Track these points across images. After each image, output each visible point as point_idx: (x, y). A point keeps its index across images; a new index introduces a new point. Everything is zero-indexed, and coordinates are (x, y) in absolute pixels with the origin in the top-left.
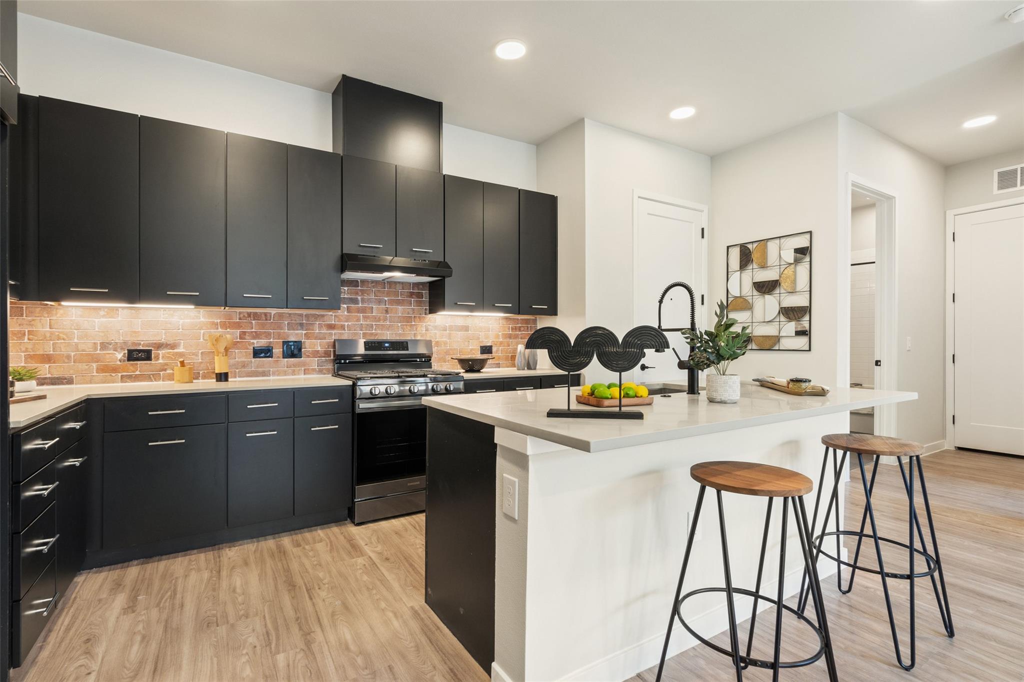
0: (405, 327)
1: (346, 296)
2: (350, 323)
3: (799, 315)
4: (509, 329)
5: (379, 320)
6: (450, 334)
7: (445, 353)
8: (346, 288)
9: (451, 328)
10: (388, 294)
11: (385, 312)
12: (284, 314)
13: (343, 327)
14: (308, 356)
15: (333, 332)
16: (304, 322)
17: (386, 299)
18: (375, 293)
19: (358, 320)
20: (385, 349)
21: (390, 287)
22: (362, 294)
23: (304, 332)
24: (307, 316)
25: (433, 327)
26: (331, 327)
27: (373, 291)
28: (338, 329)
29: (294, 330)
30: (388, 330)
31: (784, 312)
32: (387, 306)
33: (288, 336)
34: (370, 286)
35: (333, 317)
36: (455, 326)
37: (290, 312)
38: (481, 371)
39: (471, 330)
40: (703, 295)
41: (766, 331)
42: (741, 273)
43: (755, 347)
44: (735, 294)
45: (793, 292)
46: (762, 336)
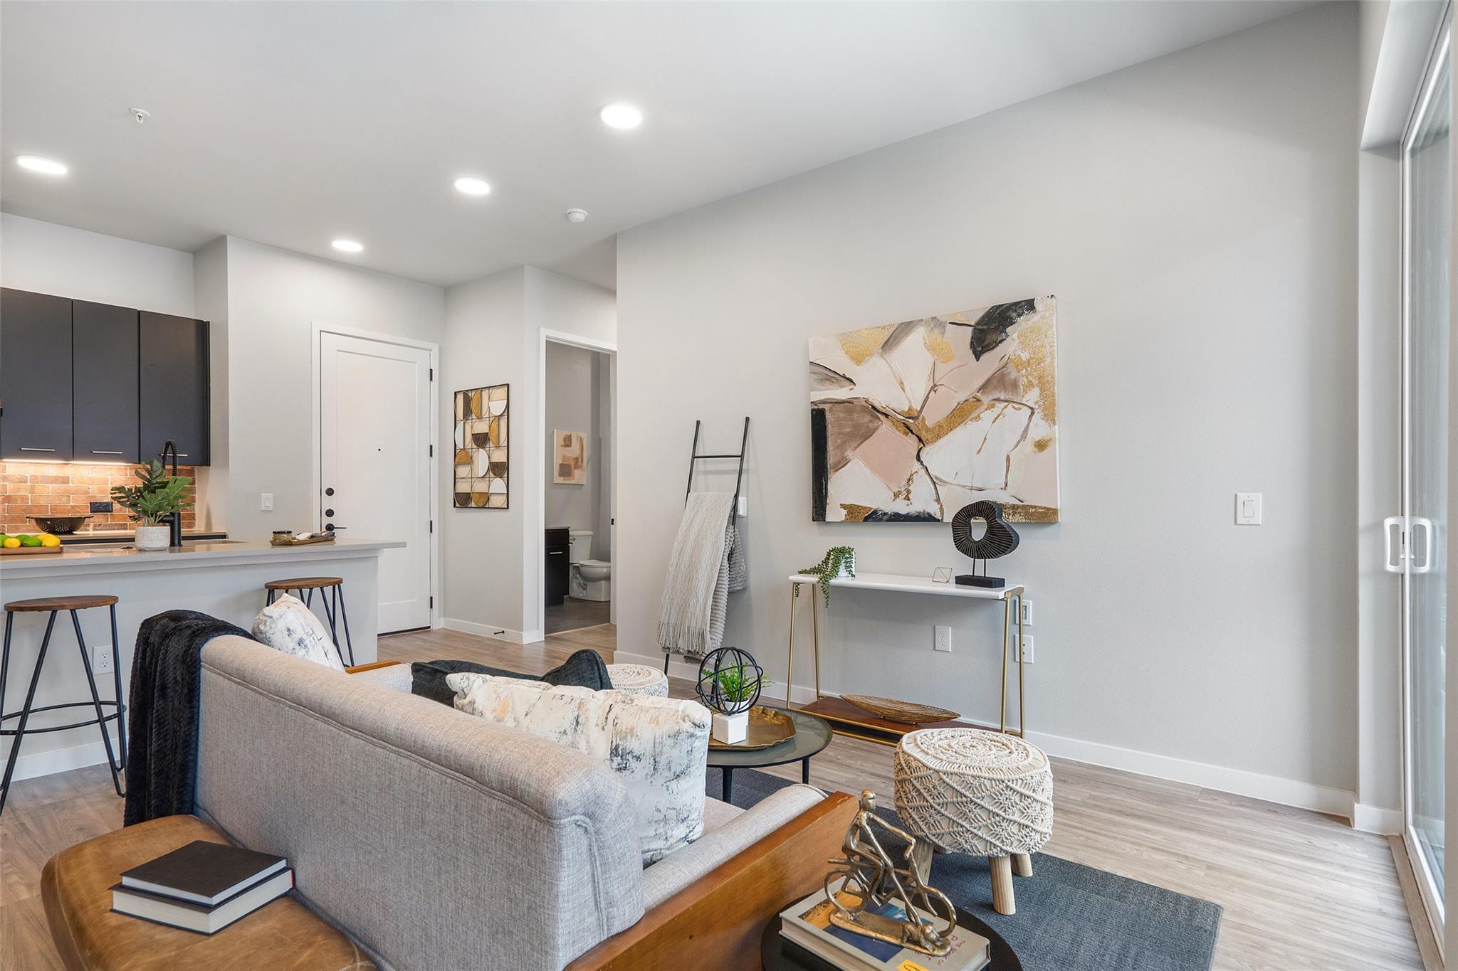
3: (501, 471)
6: (33, 487)
31: (492, 467)
36: (41, 476)
39: (72, 483)
40: (431, 446)
41: (480, 487)
42: (464, 423)
43: (473, 505)
44: (460, 445)
45: (498, 446)
46: (478, 493)
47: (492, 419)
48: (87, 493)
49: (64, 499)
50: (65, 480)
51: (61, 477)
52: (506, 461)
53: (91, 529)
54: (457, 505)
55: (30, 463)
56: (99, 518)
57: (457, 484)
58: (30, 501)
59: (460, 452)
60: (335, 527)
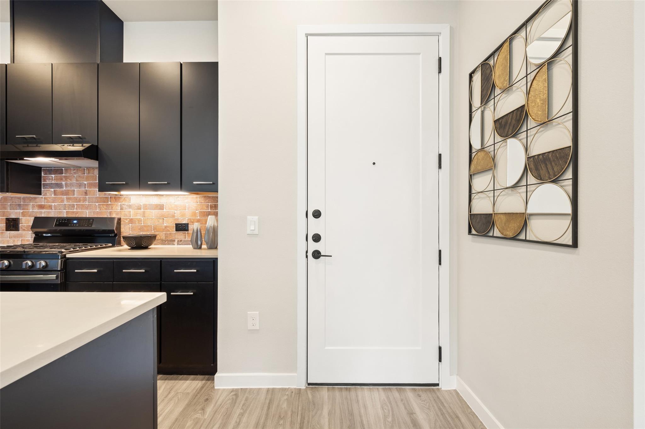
0: (101, 206)
1: (53, 182)
2: (56, 204)
3: (555, 169)
4: (208, 207)
5: (80, 201)
6: (144, 213)
7: (139, 229)
8: (53, 176)
9: (146, 207)
10: (87, 179)
11: (84, 194)
12: (7, 198)
13: (50, 207)
14: (24, 230)
15: (43, 211)
16: (22, 203)
17: (86, 183)
18: (76, 179)
19: (62, 201)
20: (75, 225)
21: (89, 172)
22: (66, 180)
23: (21, 211)
24: (24, 198)
25: (127, 206)
26: (41, 207)
27: (74, 177)
28: (47, 208)
29: (14, 210)
30: (87, 208)
32: (86, 189)
33: (10, 214)
34: (72, 172)
35: (43, 199)
36: (149, 204)
37: (12, 196)
38: (149, 247)
39: (166, 209)
40: (440, 156)
41: (509, 204)
42: (483, 112)
43: (497, 233)
44: (477, 145)
45: (545, 123)
46: (505, 213)
47: (532, 76)
48: (174, 216)
49: (161, 221)
50: (161, 207)
51: (159, 205)
52: (570, 144)
53: (176, 244)
54: (474, 232)
55: (143, 195)
56: (180, 235)
57: (474, 202)
58: (142, 223)
59: (476, 156)
60: (322, 254)
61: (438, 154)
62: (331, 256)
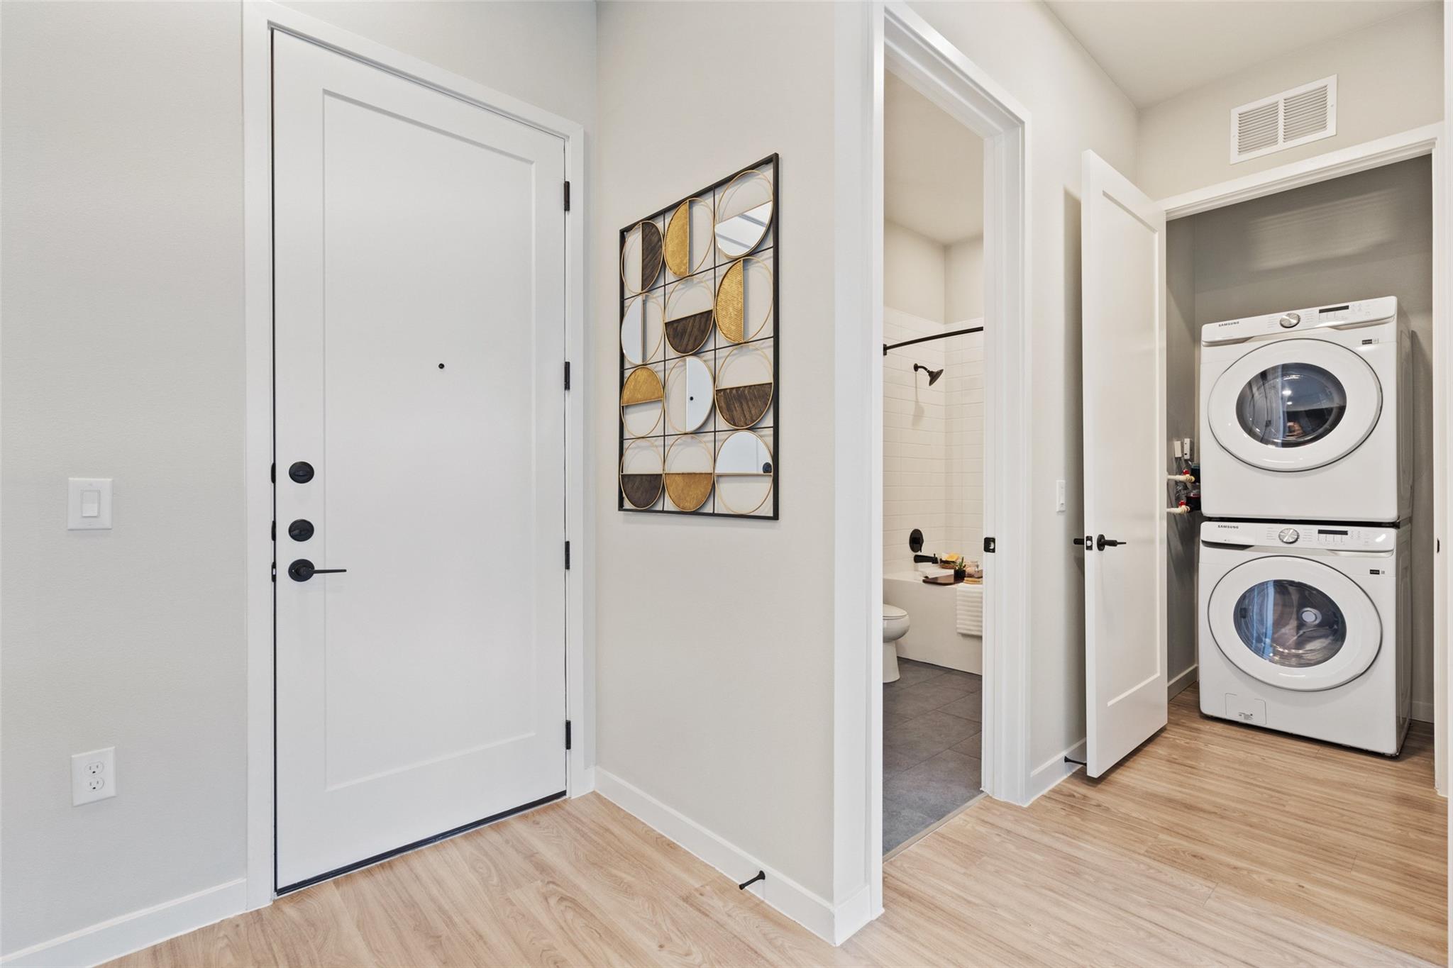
3: (753, 412)
31: (723, 404)
40: (567, 365)
41: (688, 459)
42: (644, 303)
43: (669, 505)
44: (634, 357)
45: (740, 344)
46: (683, 474)
47: (721, 271)
52: (770, 380)
54: (627, 505)
57: (627, 454)
59: (633, 375)
60: (316, 569)
61: (564, 362)
62: (345, 571)
